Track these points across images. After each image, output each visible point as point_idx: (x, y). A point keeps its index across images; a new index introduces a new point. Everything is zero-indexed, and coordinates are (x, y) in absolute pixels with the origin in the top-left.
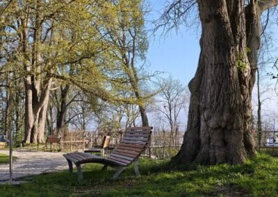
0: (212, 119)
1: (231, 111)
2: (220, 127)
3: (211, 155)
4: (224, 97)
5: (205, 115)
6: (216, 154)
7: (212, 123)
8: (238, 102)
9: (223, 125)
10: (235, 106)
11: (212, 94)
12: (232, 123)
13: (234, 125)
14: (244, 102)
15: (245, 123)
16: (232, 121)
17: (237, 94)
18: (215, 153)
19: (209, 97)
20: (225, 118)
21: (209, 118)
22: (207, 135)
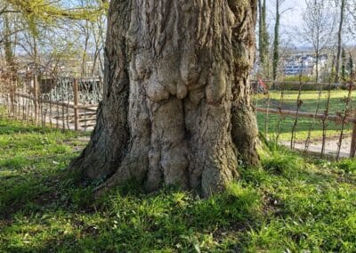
0: (153, 76)
1: (201, 55)
2: (172, 96)
3: (152, 163)
4: (182, 18)
5: (137, 64)
6: (164, 163)
7: (154, 87)
8: (219, 32)
9: (181, 91)
10: (210, 44)
11: (150, 10)
12: (203, 88)
13: (208, 92)
14: (237, 30)
15: (237, 82)
16: (202, 81)
17: (218, 11)
18: (160, 158)
19: (144, 17)
20: (184, 73)
21: (147, 73)
22: (143, 116)
